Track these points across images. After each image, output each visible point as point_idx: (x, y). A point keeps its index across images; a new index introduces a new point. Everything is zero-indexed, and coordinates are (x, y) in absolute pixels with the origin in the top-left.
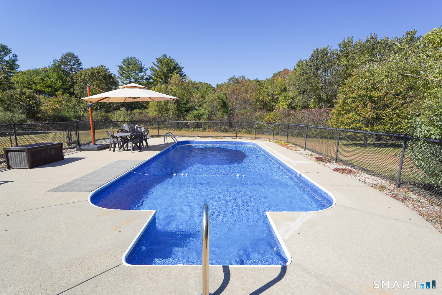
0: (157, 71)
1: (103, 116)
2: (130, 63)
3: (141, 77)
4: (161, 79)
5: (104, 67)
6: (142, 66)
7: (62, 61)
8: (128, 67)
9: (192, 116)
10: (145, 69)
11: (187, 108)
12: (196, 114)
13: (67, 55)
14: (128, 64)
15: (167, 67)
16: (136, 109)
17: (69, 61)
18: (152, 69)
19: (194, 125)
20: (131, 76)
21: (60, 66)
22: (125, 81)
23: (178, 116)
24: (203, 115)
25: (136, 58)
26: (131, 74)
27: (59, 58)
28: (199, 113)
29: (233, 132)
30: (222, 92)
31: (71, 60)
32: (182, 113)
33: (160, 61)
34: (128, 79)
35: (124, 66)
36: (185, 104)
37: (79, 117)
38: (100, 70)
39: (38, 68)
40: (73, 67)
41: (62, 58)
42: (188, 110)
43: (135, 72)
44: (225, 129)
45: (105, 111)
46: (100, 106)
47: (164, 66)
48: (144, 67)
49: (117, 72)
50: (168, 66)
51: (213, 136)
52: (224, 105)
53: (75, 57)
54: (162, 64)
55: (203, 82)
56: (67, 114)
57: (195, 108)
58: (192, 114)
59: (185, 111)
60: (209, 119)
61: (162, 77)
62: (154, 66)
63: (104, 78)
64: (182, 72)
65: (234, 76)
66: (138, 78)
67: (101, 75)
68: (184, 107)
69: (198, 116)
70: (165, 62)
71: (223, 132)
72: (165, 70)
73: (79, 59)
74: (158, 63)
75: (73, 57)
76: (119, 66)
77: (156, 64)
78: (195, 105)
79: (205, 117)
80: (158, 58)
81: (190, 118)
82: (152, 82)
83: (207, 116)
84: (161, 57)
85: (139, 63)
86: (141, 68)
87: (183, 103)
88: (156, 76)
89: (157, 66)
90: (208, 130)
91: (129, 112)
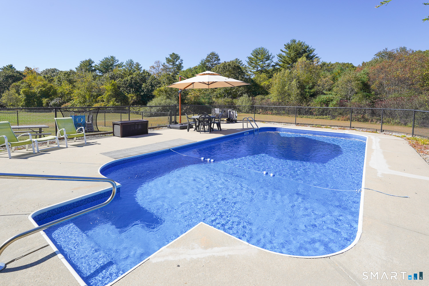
0: (284, 57)
1: (228, 102)
2: (259, 53)
3: (267, 65)
4: (289, 65)
5: (238, 60)
6: (270, 54)
7: (207, 60)
8: (256, 57)
9: (317, 102)
10: (272, 56)
11: (312, 92)
12: (323, 100)
13: (211, 54)
14: (257, 54)
15: (295, 51)
16: (258, 95)
17: (211, 59)
18: (280, 56)
19: (319, 112)
20: (258, 65)
21: (205, 63)
22: (253, 70)
23: (301, 101)
24: (332, 100)
25: (264, 48)
26: (259, 63)
27: (205, 57)
28: (327, 98)
29: (376, 122)
30: (363, 72)
31: (213, 58)
32: (305, 98)
33: (288, 47)
34: (256, 68)
35: (253, 57)
36: (310, 89)
37: (211, 102)
38: (231, 63)
39: (192, 67)
40: (214, 63)
41: (207, 57)
42: (314, 95)
43: (262, 61)
44: (363, 117)
45: (231, 97)
46: (228, 93)
47: (292, 51)
48: (271, 55)
49: (247, 63)
50: (297, 51)
51: (313, 125)
52: (365, 87)
53: (216, 55)
54: (290, 49)
55: (340, 62)
56: (203, 101)
57: (323, 93)
58: (317, 99)
59: (309, 96)
60: (341, 104)
61: (290, 62)
62: (281, 52)
63: (234, 69)
64: (313, 54)
65: (386, 49)
66: (264, 66)
67: (231, 67)
68: (308, 92)
69: (326, 101)
70: (294, 47)
71: (361, 121)
72: (292, 55)
73: (219, 57)
74: (286, 49)
75: (214, 55)
76: (248, 58)
77: (284, 50)
78: (323, 90)
79: (334, 102)
80: (286, 44)
81: (315, 103)
82: (279, 69)
83: (337, 101)
84: (290, 43)
85: (267, 52)
86: (268, 56)
87: (308, 87)
88: (283, 62)
89: (285, 52)
90: (338, 118)
91: (251, 98)
